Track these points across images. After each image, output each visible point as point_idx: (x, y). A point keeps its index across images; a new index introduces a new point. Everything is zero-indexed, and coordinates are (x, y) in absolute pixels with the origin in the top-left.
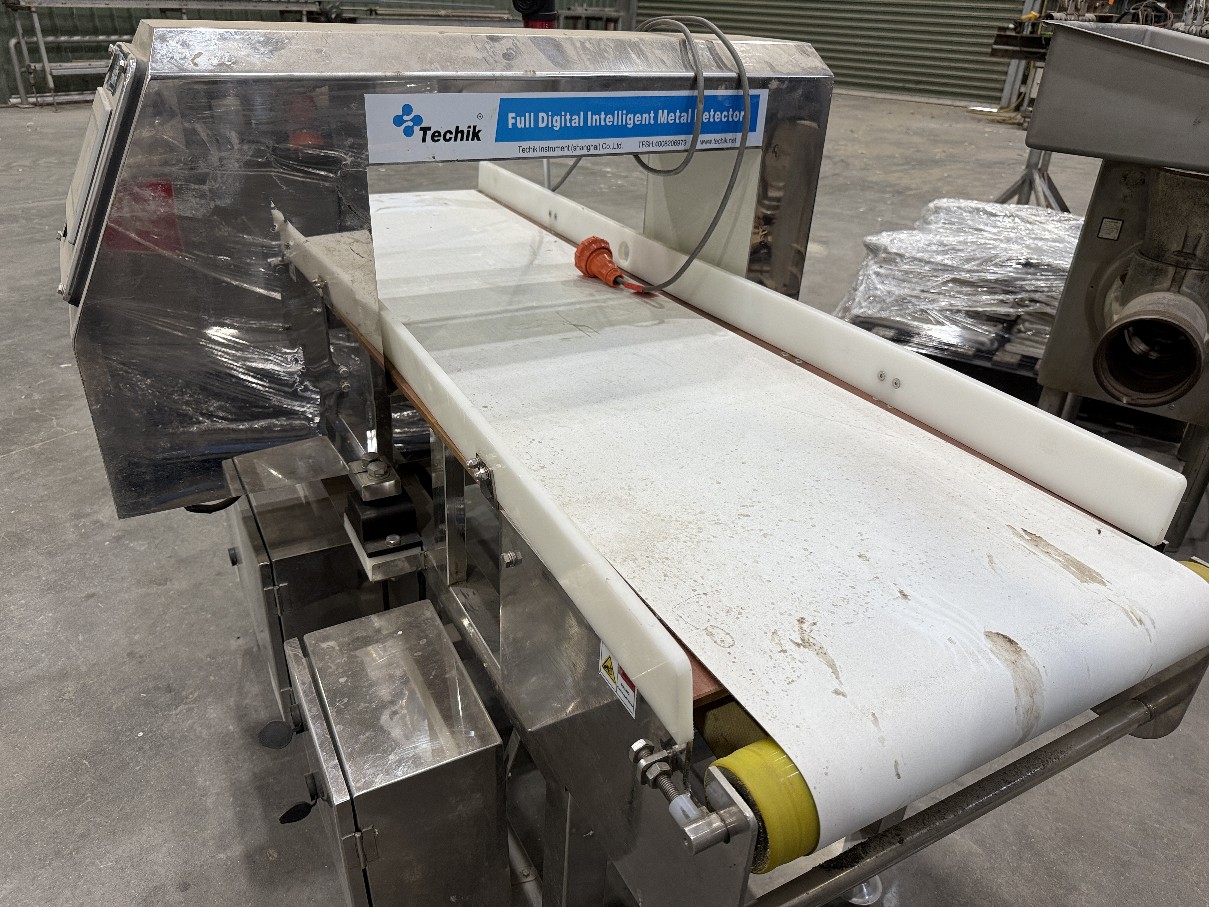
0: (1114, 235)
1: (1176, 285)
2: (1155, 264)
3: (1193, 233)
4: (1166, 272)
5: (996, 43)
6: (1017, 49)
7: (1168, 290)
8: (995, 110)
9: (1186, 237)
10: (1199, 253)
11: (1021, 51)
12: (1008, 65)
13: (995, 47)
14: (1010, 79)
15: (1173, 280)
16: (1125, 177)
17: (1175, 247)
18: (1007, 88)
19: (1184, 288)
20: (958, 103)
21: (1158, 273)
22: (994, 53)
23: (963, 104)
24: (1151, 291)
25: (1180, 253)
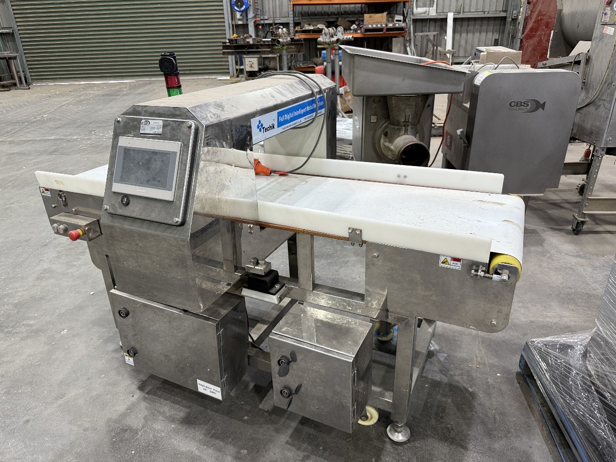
0: (375, 121)
1: (406, 132)
2: (398, 127)
3: (407, 114)
4: (402, 128)
5: (223, 49)
6: (233, 51)
7: (404, 134)
8: (229, 78)
9: (405, 116)
10: (410, 121)
11: (235, 52)
12: (228, 58)
13: (224, 51)
14: (230, 64)
15: (405, 131)
16: (374, 100)
17: (403, 120)
18: (231, 68)
19: (409, 133)
20: (211, 77)
21: (400, 130)
22: (224, 53)
23: (213, 77)
24: (399, 136)
25: (404, 122)
